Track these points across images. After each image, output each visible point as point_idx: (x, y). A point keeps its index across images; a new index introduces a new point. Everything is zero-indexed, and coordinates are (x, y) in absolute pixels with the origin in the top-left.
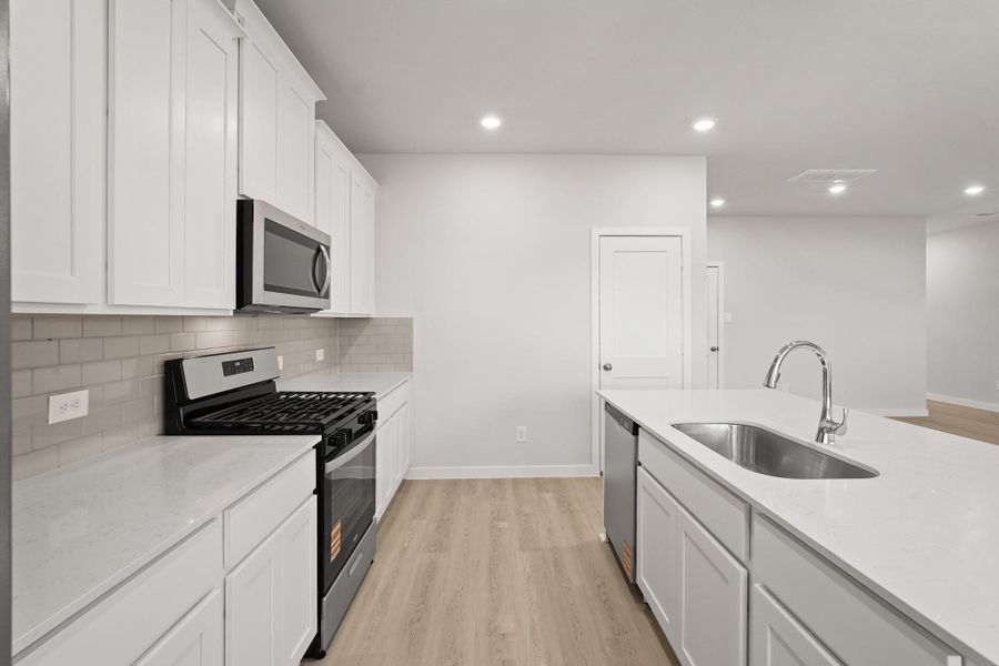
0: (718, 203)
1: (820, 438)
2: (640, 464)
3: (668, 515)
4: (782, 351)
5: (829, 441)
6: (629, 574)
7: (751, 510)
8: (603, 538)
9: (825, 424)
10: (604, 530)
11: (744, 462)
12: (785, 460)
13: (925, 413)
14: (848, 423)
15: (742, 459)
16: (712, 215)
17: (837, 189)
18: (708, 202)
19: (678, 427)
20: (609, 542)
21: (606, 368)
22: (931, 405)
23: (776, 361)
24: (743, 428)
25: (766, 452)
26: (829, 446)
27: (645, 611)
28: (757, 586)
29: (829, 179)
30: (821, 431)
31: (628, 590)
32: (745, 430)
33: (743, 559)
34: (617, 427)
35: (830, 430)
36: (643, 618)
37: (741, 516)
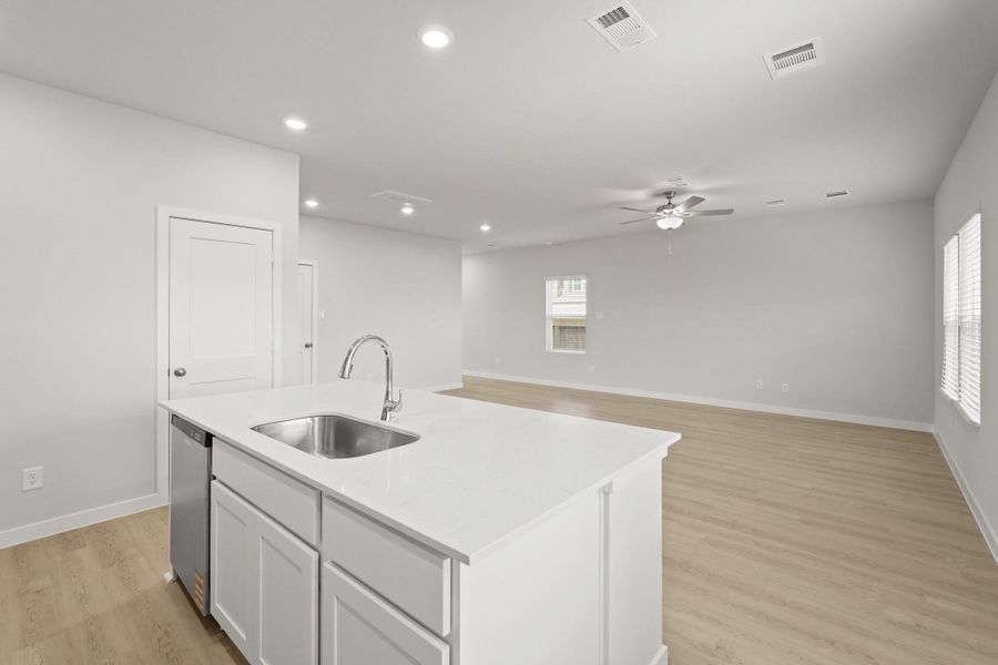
0: (312, 204)
1: (384, 418)
2: (215, 478)
3: (244, 524)
4: (354, 345)
5: (391, 417)
6: (202, 607)
7: (321, 495)
8: (169, 576)
9: (389, 405)
10: (171, 567)
11: (325, 451)
12: (360, 442)
13: (460, 385)
14: (403, 401)
15: (323, 448)
16: (304, 214)
17: (408, 211)
18: (302, 201)
19: (257, 429)
20: (178, 580)
21: (177, 374)
22: (465, 379)
23: (349, 353)
24: (325, 419)
25: (343, 437)
26: (390, 424)
27: (221, 641)
28: (326, 565)
29: (401, 201)
30: (385, 411)
31: (201, 625)
32: (326, 420)
33: (314, 543)
34: (188, 441)
35: (391, 409)
36: (220, 649)
37: (313, 504)
